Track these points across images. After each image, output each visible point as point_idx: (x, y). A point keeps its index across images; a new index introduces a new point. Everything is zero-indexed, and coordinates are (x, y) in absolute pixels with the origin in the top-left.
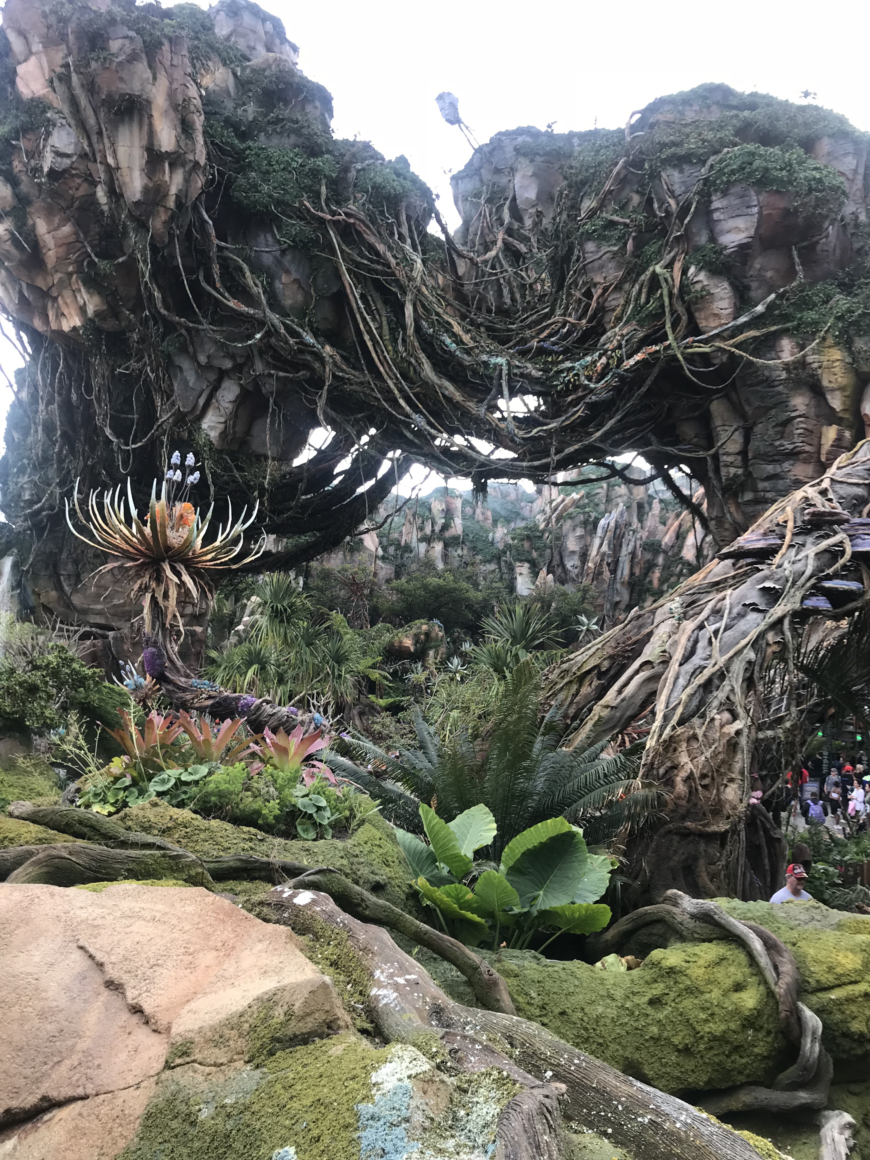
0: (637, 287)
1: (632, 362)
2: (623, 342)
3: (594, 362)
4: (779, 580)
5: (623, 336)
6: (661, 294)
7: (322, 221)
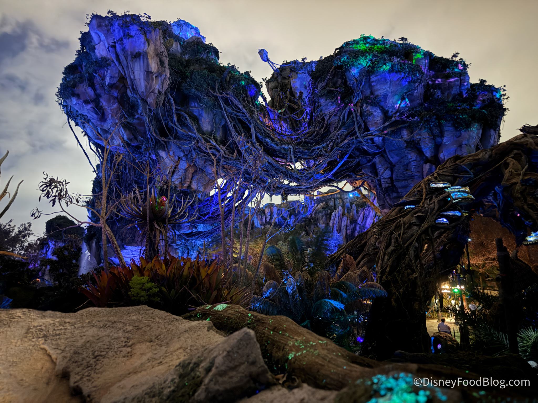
0: (343, 114)
1: (343, 144)
2: (339, 137)
3: (328, 145)
4: (424, 212)
5: (338, 134)
6: (353, 116)
7: (216, 97)
